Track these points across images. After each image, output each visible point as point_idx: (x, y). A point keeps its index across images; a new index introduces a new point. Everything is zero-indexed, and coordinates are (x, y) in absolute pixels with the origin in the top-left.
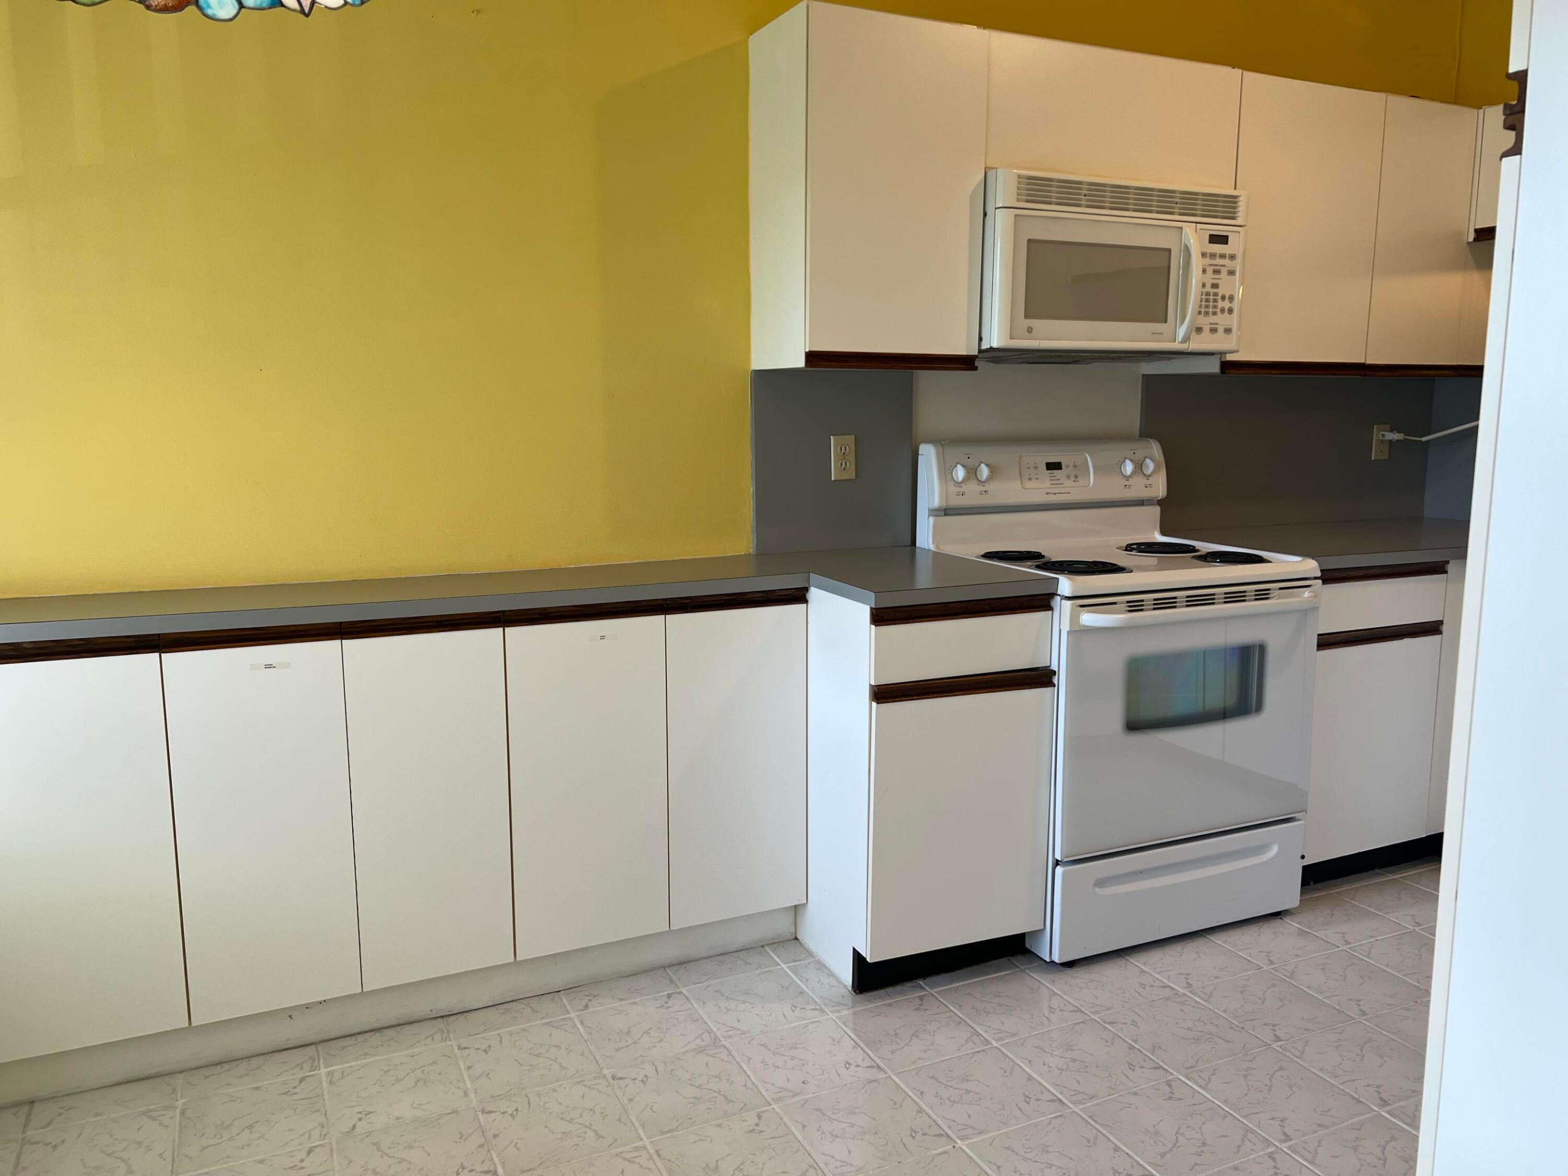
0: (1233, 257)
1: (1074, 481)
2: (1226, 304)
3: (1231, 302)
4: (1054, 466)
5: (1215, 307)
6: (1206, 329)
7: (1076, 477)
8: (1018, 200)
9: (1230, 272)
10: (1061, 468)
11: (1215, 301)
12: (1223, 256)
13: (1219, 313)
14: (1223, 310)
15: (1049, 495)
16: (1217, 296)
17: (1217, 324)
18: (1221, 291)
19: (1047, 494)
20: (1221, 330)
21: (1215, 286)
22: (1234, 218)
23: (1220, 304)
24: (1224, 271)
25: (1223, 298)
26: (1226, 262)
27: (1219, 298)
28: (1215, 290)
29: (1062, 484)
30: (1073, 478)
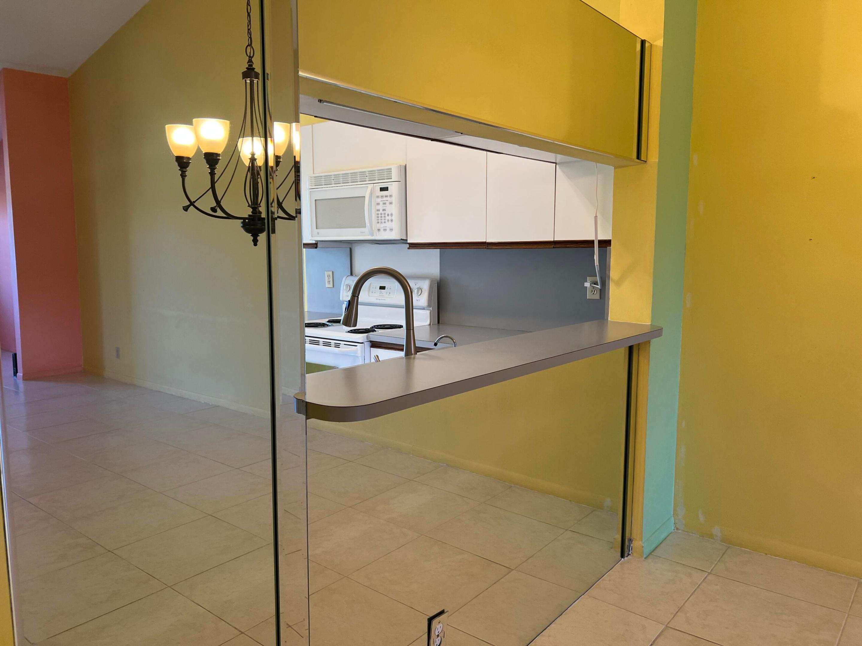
0: (391, 196)
1: (388, 295)
2: (390, 218)
3: (392, 217)
4: (383, 288)
5: (385, 219)
6: (382, 230)
7: (390, 293)
8: (311, 186)
9: (391, 203)
10: (385, 289)
11: (385, 217)
12: (386, 196)
13: (387, 222)
14: (388, 221)
15: (378, 300)
16: (385, 214)
17: (386, 227)
18: (387, 212)
19: (377, 299)
20: (388, 229)
21: (384, 210)
22: (391, 179)
23: (387, 218)
24: (387, 203)
25: (388, 215)
26: (388, 198)
27: (386, 215)
28: (385, 212)
29: (383, 296)
30: (388, 294)
